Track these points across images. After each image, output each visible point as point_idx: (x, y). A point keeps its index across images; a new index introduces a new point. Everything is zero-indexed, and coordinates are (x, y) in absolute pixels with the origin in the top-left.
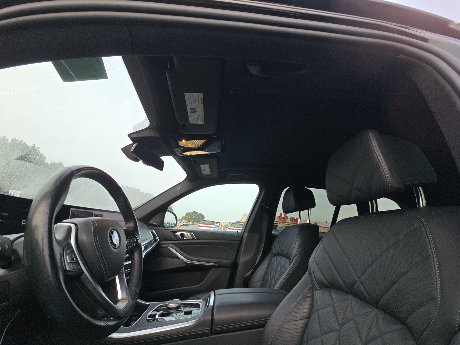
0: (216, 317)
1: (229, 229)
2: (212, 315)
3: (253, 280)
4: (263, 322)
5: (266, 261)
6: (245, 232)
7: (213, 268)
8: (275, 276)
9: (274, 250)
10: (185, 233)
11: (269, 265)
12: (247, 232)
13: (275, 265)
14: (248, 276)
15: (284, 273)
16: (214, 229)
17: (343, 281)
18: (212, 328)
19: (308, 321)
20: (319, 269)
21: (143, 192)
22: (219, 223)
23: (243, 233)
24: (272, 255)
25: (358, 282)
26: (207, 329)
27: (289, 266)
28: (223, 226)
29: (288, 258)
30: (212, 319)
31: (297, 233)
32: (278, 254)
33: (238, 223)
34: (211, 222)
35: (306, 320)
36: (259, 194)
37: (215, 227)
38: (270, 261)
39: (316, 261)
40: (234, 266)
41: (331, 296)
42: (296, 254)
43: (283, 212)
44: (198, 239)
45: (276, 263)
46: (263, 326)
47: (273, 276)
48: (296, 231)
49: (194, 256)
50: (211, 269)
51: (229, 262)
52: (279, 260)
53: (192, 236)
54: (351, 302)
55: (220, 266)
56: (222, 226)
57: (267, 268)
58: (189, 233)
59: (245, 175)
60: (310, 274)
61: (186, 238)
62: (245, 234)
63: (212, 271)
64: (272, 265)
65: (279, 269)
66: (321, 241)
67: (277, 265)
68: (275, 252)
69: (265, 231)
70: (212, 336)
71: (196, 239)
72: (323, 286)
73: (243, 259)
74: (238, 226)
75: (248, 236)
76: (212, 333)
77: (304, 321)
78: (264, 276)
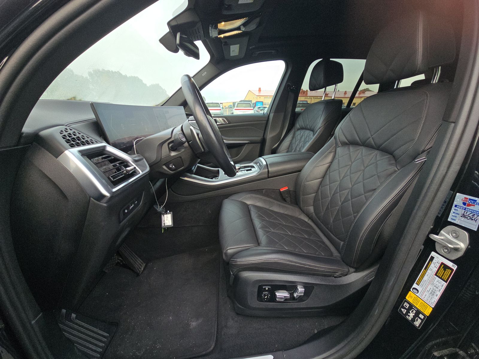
0: (270, 169)
1: (235, 109)
2: (268, 169)
3: (280, 150)
4: (300, 169)
5: (291, 134)
6: (271, 112)
7: (246, 145)
8: (299, 145)
9: (297, 126)
10: (218, 119)
11: (293, 138)
12: (273, 112)
13: (299, 137)
14: (275, 148)
15: (308, 141)
16: (220, 111)
17: (359, 138)
18: (268, 175)
19: (331, 164)
20: (344, 134)
21: (126, 75)
22: (222, 104)
23: (269, 113)
24: (296, 130)
25: (371, 138)
26: (266, 176)
27: (313, 136)
28: (227, 107)
29: (313, 130)
30: (268, 171)
31: (322, 109)
32: (302, 128)
33: (245, 102)
34: (215, 105)
35: (329, 164)
36: (285, 72)
37: (220, 110)
38: (294, 134)
39: (342, 129)
40: (263, 142)
41: (349, 149)
42: (321, 126)
43: (309, 90)
44: (230, 123)
45: (300, 135)
46: (300, 171)
47: (297, 145)
48: (322, 107)
49: (231, 137)
50: (245, 145)
51: (259, 138)
52: (302, 133)
53: (224, 121)
54: (362, 150)
55: (251, 143)
56: (225, 107)
57: (292, 140)
58: (221, 119)
59: (273, 51)
60: (335, 138)
61: (219, 123)
62: (271, 114)
63: (245, 147)
64: (296, 137)
65: (303, 139)
66: (348, 114)
67: (301, 137)
68: (299, 127)
69: (290, 109)
70: (268, 179)
71: (228, 123)
72: (344, 144)
73: (270, 135)
74: (244, 105)
75: (274, 115)
76: (268, 177)
77: (328, 165)
78: (289, 146)
